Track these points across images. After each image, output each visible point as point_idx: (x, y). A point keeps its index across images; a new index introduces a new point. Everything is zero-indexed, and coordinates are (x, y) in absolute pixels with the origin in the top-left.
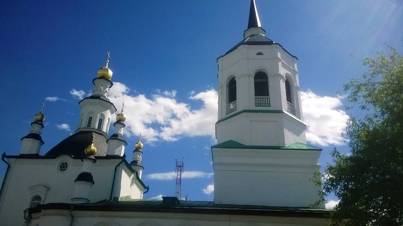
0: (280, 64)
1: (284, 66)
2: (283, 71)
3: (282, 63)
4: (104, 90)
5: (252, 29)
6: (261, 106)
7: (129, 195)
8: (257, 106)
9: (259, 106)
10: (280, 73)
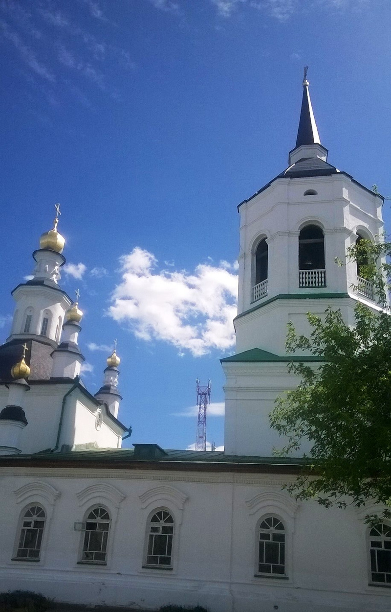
0: (346, 209)
1: (355, 212)
2: (352, 223)
3: (351, 206)
4: (50, 271)
5: (302, 147)
6: (309, 287)
7: (93, 441)
8: (303, 287)
9: (306, 287)
10: (345, 226)
